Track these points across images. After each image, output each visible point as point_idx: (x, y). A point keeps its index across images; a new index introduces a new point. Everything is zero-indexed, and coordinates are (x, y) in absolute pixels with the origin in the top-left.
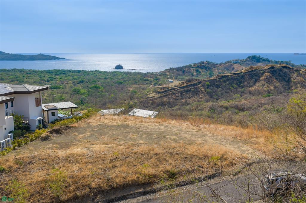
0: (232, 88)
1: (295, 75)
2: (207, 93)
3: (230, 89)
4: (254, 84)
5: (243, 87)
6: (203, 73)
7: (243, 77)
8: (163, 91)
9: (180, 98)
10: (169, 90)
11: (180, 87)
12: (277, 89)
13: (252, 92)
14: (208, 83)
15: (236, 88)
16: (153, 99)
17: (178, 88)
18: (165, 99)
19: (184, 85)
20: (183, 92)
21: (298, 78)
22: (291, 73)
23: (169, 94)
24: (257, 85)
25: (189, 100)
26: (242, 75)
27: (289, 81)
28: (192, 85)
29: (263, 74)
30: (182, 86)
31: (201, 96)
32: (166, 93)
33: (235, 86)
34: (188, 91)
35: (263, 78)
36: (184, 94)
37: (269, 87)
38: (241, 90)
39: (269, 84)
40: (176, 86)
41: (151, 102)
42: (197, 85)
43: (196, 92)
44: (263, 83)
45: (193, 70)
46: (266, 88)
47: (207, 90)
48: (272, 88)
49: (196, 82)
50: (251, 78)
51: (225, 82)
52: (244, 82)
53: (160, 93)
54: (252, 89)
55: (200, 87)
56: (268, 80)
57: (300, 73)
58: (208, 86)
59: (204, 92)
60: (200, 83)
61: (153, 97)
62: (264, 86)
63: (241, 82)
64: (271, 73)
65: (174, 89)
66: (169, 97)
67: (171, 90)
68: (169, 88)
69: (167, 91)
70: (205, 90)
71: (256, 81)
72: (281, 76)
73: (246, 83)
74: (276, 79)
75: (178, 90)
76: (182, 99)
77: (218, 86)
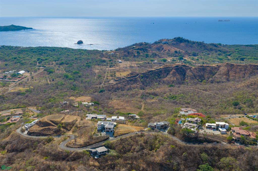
0: (155, 79)
1: (189, 71)
2: (141, 82)
3: (153, 79)
4: (167, 76)
5: (160, 78)
6: (141, 54)
7: (161, 71)
8: (117, 79)
9: (127, 84)
10: (121, 79)
11: (127, 78)
12: (178, 80)
13: (165, 82)
14: (142, 75)
15: (157, 79)
16: (113, 85)
17: (126, 78)
18: (119, 85)
19: (129, 76)
20: (129, 81)
21: (189, 73)
22: (187, 69)
23: (121, 82)
24: (168, 77)
25: (132, 86)
26: (161, 70)
27: (184, 75)
28: (133, 76)
29: (172, 70)
30: (128, 77)
31: (138, 83)
32: (119, 81)
33: (156, 77)
34: (131, 80)
35: (171, 73)
36: (129, 82)
37: (174, 79)
38: (159, 80)
39: (174, 77)
40: (125, 77)
41: (112, 87)
42: (136, 77)
43: (135, 81)
44: (171, 76)
45: (135, 51)
46: (172, 79)
47: (141, 80)
48: (175, 79)
49: (136, 75)
50: (165, 73)
51: (151, 74)
52: (161, 75)
53: (116, 81)
54: (165, 79)
55: (138, 78)
56: (174, 74)
57: (191, 70)
58: (142, 77)
59: (140, 81)
60: (137, 75)
61: (112, 83)
62: (171, 77)
63: (159, 75)
64: (176, 70)
65: (124, 78)
66: (121, 84)
67: (122, 79)
68: (121, 78)
69: (120, 80)
70: (140, 80)
71: (168, 74)
72: (181, 72)
73: (162, 75)
74: (178, 73)
75: (126, 79)
76: (128, 85)
77: (147, 77)
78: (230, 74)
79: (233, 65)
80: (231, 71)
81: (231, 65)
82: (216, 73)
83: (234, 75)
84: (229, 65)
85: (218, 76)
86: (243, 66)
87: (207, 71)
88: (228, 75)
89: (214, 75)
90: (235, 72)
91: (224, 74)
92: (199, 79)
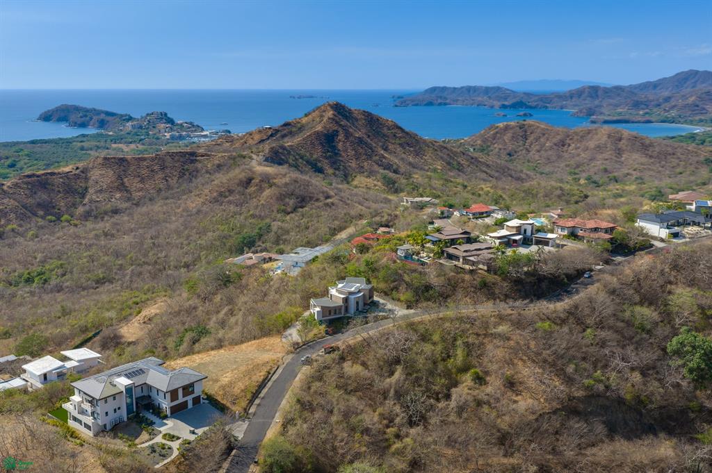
78: (127, 184)
79: (123, 161)
80: (127, 177)
81: (117, 161)
82: (86, 189)
83: (142, 186)
84: (113, 160)
85: (98, 197)
86: (153, 159)
87: (57, 189)
88: (126, 190)
89: (83, 196)
90: (139, 179)
91: (111, 189)
92: (46, 214)
